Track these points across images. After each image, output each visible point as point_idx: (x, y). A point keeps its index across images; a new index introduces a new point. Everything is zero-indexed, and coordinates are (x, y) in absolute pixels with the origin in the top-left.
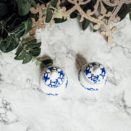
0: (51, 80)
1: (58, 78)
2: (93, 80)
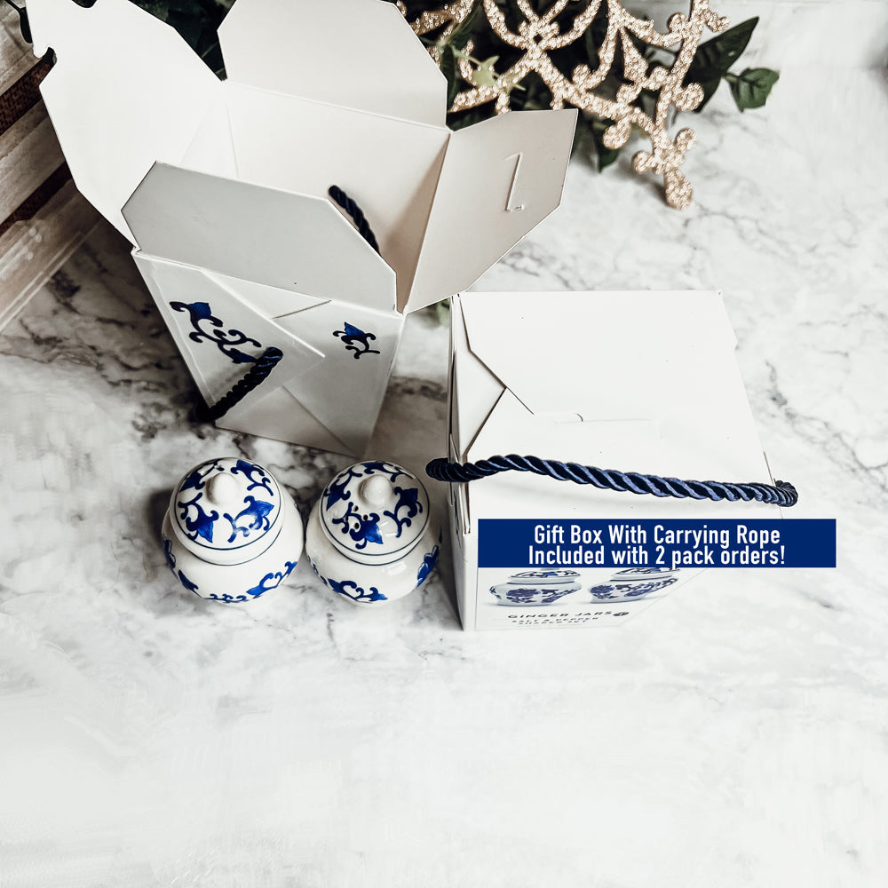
0: (226, 516)
1: (250, 488)
2: (352, 533)
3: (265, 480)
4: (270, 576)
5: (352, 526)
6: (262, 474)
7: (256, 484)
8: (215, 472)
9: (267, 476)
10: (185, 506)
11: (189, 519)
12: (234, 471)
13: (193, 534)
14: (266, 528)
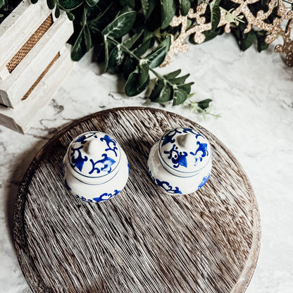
0: (91, 160)
1: (106, 150)
2: (173, 159)
3: (115, 148)
4: (106, 194)
5: (173, 156)
6: (115, 145)
7: (110, 149)
8: (93, 137)
9: (117, 146)
10: (74, 150)
11: (74, 157)
12: (102, 139)
13: (74, 164)
14: (109, 172)
